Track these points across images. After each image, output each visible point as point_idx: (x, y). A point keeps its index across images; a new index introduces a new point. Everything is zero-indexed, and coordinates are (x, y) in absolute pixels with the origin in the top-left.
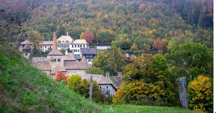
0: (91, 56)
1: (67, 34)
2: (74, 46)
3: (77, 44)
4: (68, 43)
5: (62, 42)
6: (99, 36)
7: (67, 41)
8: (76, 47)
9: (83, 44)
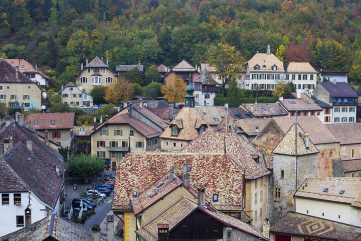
0: (346, 101)
1: (269, 50)
2: (291, 76)
3: (296, 73)
4: (278, 71)
5: (261, 67)
6: (316, 54)
7: (275, 65)
8: (294, 78)
9: (308, 73)
